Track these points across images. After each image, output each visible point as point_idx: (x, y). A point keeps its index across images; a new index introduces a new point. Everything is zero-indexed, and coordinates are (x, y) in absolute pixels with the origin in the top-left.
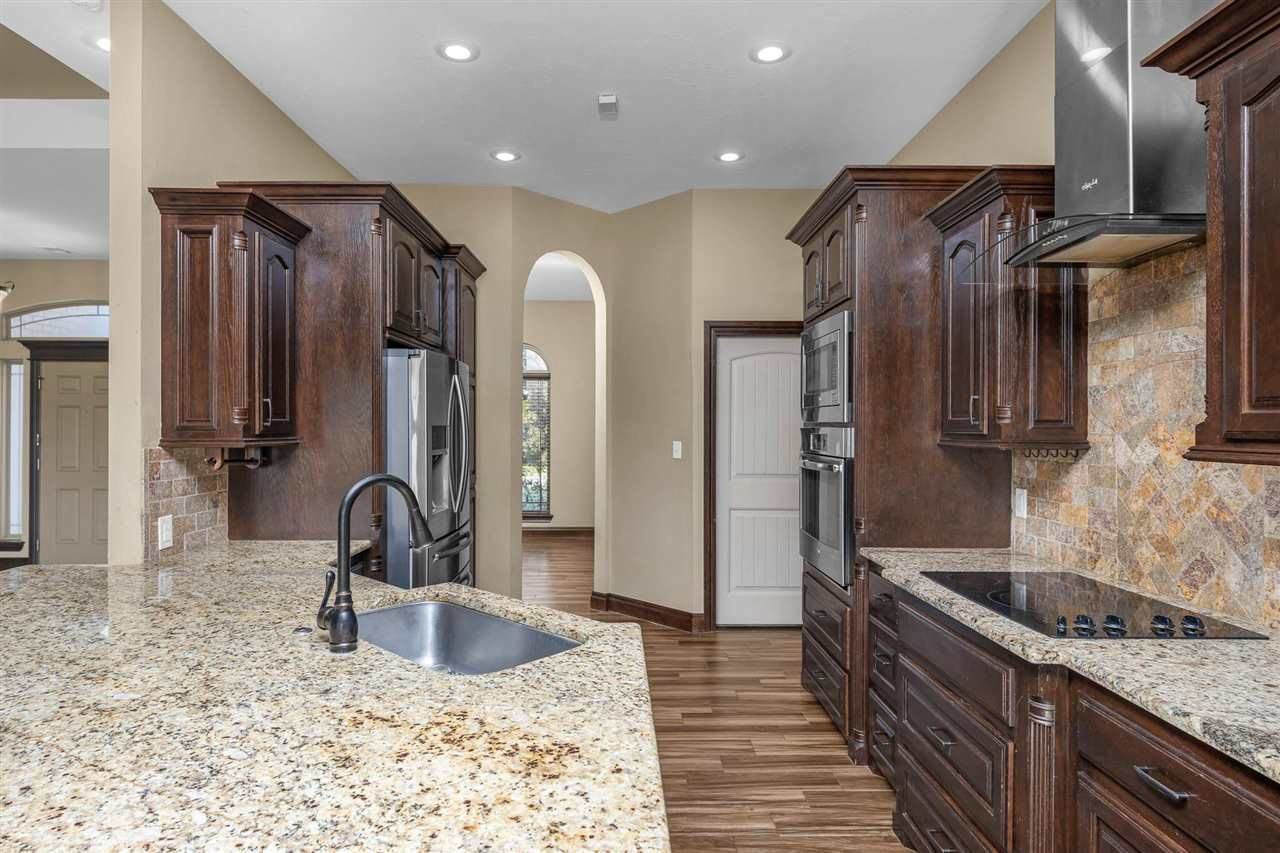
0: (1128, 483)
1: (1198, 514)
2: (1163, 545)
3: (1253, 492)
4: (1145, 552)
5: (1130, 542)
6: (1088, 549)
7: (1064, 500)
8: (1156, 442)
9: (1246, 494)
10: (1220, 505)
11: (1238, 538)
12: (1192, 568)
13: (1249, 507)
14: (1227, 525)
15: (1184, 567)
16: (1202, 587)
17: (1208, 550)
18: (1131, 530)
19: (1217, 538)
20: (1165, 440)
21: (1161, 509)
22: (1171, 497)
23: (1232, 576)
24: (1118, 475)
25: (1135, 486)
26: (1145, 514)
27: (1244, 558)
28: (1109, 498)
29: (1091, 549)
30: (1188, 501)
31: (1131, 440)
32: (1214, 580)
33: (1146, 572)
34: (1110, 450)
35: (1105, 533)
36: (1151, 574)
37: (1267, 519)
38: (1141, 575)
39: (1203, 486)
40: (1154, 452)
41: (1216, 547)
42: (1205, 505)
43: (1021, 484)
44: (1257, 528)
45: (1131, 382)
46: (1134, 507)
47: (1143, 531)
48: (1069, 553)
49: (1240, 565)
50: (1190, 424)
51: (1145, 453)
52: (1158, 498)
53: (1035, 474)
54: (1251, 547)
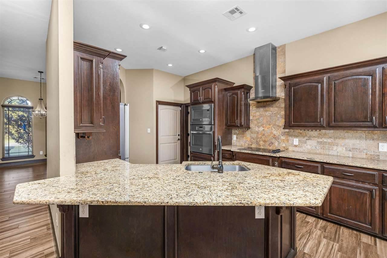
0: (258, 133)
1: (271, 137)
2: (265, 141)
4: (261, 143)
5: (259, 141)
6: (250, 143)
7: (245, 136)
9: (278, 133)
10: (274, 135)
11: (277, 139)
12: (270, 144)
13: (279, 135)
14: (275, 138)
16: (271, 146)
17: (272, 141)
18: (258, 140)
19: (274, 140)
20: (265, 127)
21: (264, 136)
22: (266, 134)
23: (276, 144)
24: (256, 132)
25: (260, 133)
26: (261, 137)
27: (278, 142)
28: (254, 136)
29: (251, 143)
30: (269, 135)
31: (259, 127)
32: (273, 145)
33: (261, 145)
34: (255, 128)
35: (253, 140)
36: (262, 146)
37: (282, 137)
38: (260, 146)
39: (272, 133)
40: (263, 128)
41: (273, 141)
42: (272, 135)
43: (235, 134)
44: (280, 138)
45: (259, 119)
46: (259, 136)
47: (261, 140)
48: (246, 144)
49: (277, 142)
50: (269, 125)
51: (261, 129)
52: (264, 135)
53: (238, 133)
54: (279, 140)
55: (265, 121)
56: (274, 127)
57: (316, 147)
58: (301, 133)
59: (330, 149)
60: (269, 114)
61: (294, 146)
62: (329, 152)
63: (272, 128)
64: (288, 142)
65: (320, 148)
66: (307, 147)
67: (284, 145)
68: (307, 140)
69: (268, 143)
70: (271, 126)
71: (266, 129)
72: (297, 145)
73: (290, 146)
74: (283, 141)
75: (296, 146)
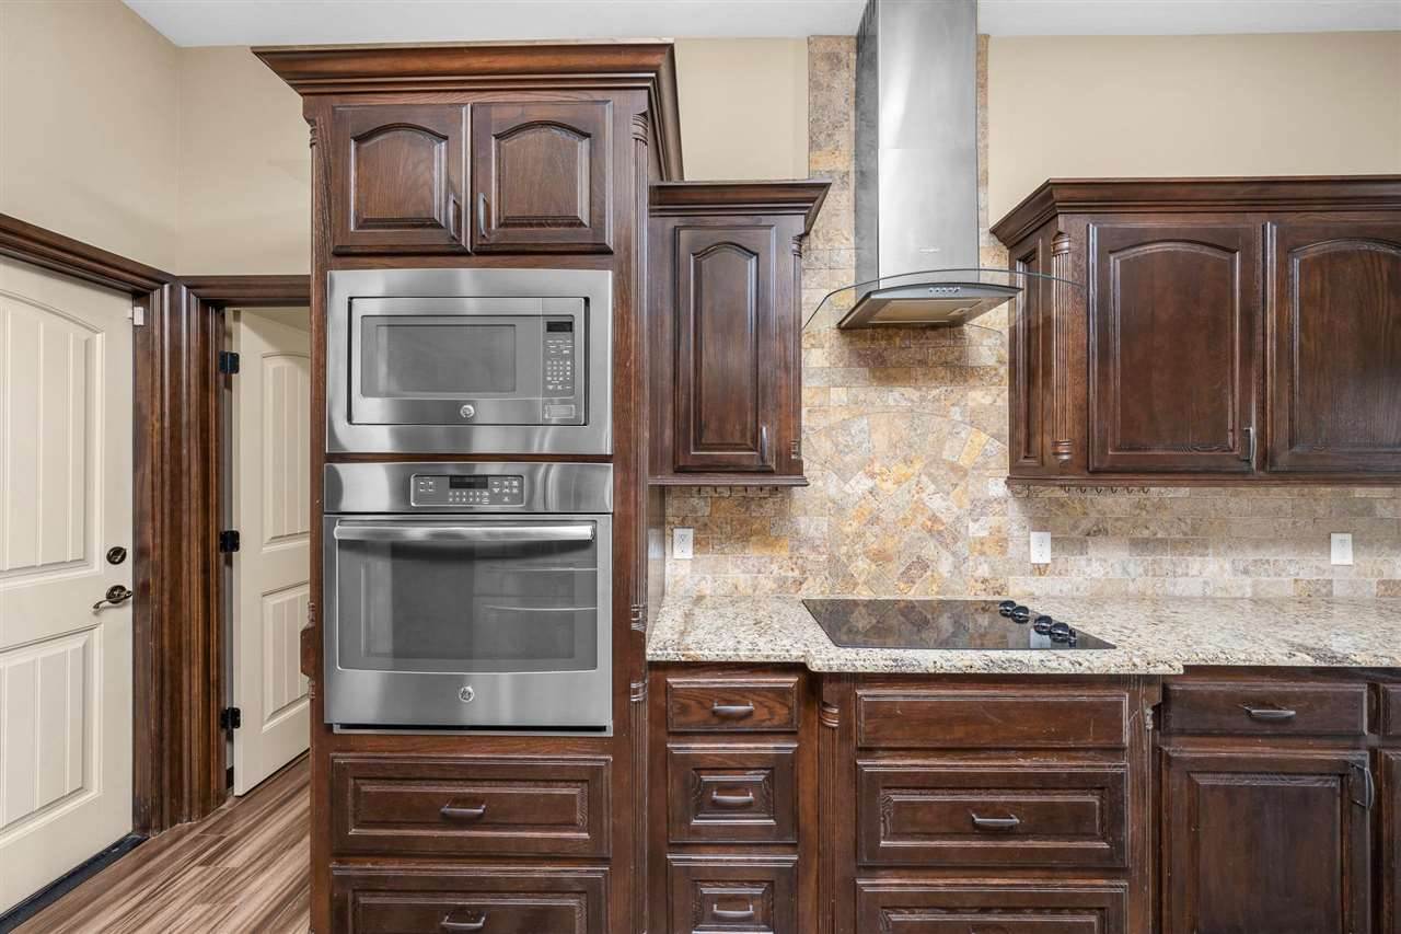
0: (840, 510)
1: (913, 527)
2: (880, 557)
3: (960, 508)
4: (861, 566)
5: (844, 559)
6: (790, 574)
7: (758, 532)
8: (872, 476)
9: (955, 509)
10: (934, 519)
11: (949, 541)
12: (909, 568)
13: (958, 518)
14: (940, 532)
15: (902, 569)
16: (918, 581)
17: (923, 554)
18: (844, 549)
19: (932, 544)
20: (882, 474)
21: (876, 529)
22: (888, 516)
23: (945, 567)
24: (829, 504)
25: (851, 512)
26: (860, 535)
27: (953, 554)
28: (818, 526)
29: (797, 573)
30: (905, 519)
31: (843, 475)
32: (929, 573)
33: (861, 581)
34: (820, 483)
36: (866, 582)
37: (971, 524)
39: (919, 507)
40: (870, 483)
41: (930, 549)
42: (921, 519)
43: (683, 525)
44: (963, 530)
45: (844, 425)
46: (848, 529)
47: (859, 548)
48: (763, 581)
49: (951, 559)
50: (908, 461)
51: (860, 485)
52: (875, 520)
53: (707, 511)
54: (959, 544)
55: (880, 441)
56: (930, 475)
57: (1125, 570)
58: (1062, 506)
59: (1179, 571)
60: (904, 403)
61: (1032, 573)
62: (1175, 585)
63: (924, 478)
64: (1004, 552)
65: (1141, 570)
66: (1088, 570)
67: (984, 570)
68: (1088, 534)
69: (897, 568)
70: (918, 466)
71: (885, 486)
72: (1047, 565)
73: (1010, 573)
74: (979, 547)
75: (1040, 570)
